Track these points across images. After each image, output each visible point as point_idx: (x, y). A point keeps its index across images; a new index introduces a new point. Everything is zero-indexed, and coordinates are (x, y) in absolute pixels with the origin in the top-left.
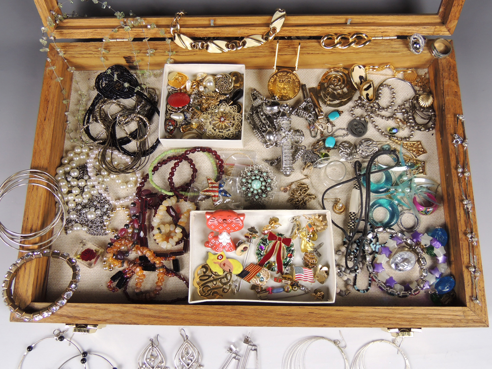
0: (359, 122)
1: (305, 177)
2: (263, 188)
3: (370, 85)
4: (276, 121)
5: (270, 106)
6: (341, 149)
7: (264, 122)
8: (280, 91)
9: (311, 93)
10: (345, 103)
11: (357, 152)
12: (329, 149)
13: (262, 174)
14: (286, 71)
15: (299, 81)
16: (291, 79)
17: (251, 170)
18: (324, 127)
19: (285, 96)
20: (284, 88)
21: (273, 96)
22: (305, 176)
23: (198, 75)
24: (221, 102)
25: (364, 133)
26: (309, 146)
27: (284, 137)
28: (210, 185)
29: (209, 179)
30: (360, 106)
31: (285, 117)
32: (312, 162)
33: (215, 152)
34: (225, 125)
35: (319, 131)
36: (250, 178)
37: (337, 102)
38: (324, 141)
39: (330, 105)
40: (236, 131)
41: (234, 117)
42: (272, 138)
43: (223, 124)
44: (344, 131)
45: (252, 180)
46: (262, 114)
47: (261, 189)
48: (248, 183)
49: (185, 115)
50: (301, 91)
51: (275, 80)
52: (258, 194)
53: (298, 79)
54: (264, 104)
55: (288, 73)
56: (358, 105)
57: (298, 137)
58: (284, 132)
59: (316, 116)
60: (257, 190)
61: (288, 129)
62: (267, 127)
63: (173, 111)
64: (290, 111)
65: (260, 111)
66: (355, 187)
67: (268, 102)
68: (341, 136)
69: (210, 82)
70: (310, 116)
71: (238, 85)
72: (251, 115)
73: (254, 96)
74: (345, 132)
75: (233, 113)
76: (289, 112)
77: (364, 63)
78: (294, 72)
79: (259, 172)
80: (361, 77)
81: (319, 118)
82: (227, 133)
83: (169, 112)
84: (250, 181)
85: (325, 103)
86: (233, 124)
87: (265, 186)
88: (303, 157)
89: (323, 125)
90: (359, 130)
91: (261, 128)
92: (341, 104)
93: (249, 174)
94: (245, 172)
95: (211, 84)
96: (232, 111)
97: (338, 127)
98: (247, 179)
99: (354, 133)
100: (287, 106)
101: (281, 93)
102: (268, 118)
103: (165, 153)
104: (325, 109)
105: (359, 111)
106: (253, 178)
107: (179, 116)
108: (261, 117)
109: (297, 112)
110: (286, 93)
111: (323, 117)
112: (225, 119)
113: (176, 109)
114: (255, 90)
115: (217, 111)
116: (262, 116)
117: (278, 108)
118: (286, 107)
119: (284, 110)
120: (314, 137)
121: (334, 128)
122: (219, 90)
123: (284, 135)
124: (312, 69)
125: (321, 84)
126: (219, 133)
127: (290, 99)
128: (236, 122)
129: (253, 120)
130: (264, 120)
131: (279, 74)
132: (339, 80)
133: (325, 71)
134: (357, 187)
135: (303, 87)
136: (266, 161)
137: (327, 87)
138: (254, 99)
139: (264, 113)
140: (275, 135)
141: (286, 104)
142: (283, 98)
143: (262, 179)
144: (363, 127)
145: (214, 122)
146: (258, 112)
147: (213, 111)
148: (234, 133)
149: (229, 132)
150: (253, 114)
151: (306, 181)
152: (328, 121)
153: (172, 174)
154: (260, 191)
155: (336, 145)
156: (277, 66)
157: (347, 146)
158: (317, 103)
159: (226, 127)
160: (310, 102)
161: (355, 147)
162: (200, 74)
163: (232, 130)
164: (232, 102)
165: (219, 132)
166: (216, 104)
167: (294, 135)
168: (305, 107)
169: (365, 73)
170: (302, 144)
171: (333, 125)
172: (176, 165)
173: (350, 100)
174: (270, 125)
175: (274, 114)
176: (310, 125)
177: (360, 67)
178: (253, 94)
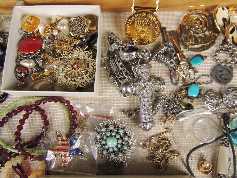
0: (225, 68)
1: (166, 130)
2: (119, 146)
3: (234, 28)
4: (134, 68)
5: (127, 51)
6: (207, 100)
7: (121, 69)
8: (139, 34)
9: (171, 36)
10: (208, 47)
11: (223, 102)
12: (192, 98)
13: (118, 130)
14: (145, 12)
15: (160, 24)
16: (151, 21)
17: (106, 124)
18: (185, 74)
19: (144, 40)
20: (143, 32)
21: (130, 40)
22: (167, 128)
23: (52, 18)
24: (75, 46)
25: (230, 80)
26: (170, 95)
27: (144, 88)
28: (60, 143)
29: (59, 136)
30: (224, 50)
31: (145, 65)
32: (174, 113)
33: (68, 102)
34: (78, 73)
35: (180, 78)
36: (105, 134)
37: (199, 45)
38: (187, 89)
39: (192, 49)
40: (91, 79)
41: (88, 64)
42: (129, 89)
43: (76, 72)
44: (207, 77)
45: (107, 137)
46: (119, 60)
47: (117, 147)
48: (103, 139)
49: (35, 61)
50: (160, 34)
51: (133, 23)
52: (114, 152)
53: (159, 21)
54: (121, 49)
55: (147, 14)
56: (222, 50)
57: (159, 86)
58: (144, 83)
59: (178, 62)
60: (113, 148)
61: (148, 79)
62: (124, 74)
63: (23, 57)
64: (149, 56)
65: (117, 57)
66: (224, 143)
67: (126, 47)
68: (204, 83)
69: (63, 25)
70: (171, 62)
71: (95, 28)
72: (108, 60)
73: (111, 40)
74: (208, 79)
75: (88, 59)
76: (148, 58)
77: (227, 4)
78: (154, 13)
79: (115, 128)
80: (224, 20)
81: (181, 63)
82: (80, 82)
83: (20, 58)
84: (105, 138)
85: (186, 47)
86: (87, 72)
87: (122, 144)
88: (164, 107)
89: (185, 71)
90: (224, 77)
91: (118, 76)
92: (203, 48)
93: (104, 130)
94: (100, 126)
95: (65, 27)
96: (86, 56)
97: (201, 74)
98: (101, 135)
99: (218, 80)
100: (147, 51)
101: (140, 37)
102: (126, 64)
103: (15, 103)
104: (187, 53)
105: (222, 56)
106: (109, 134)
107: (29, 62)
108: (117, 63)
109: (157, 57)
110: (145, 37)
111: (185, 62)
112: (78, 67)
113: (27, 55)
114: (112, 33)
115: (70, 57)
116: (119, 62)
117: (136, 54)
118: (145, 52)
119: (143, 56)
120: (176, 84)
121: (197, 75)
122: (73, 34)
123: (143, 85)
124: (172, 11)
125: (181, 27)
126: (71, 82)
127: (149, 43)
128: (91, 69)
129: (109, 66)
130: (121, 66)
131: (137, 15)
132: (201, 23)
133: (186, 13)
134: (226, 144)
135: (163, 30)
136: (124, 111)
137: (188, 30)
138: (111, 44)
139: (121, 59)
140: (132, 87)
141: (146, 49)
142: (141, 42)
143: (118, 137)
144: (228, 74)
145: (67, 70)
146: (115, 58)
147: (66, 57)
148: (88, 81)
149: (82, 80)
150: (110, 59)
151: (167, 135)
152: (190, 67)
153: (20, 128)
154: (116, 149)
155: (199, 94)
156: (135, 7)
157: (213, 96)
158: (178, 47)
159: (79, 75)
160: (171, 46)
161: (221, 95)
162: (55, 17)
163: (86, 78)
164: (87, 47)
165: (71, 80)
166: (70, 49)
167: (155, 85)
168: (165, 52)
169: (227, 15)
170: (163, 93)
171: (196, 72)
172: (26, 116)
173: (213, 43)
174: (128, 72)
175: (132, 61)
176: (170, 71)
177: (223, 9)
178: (110, 38)
